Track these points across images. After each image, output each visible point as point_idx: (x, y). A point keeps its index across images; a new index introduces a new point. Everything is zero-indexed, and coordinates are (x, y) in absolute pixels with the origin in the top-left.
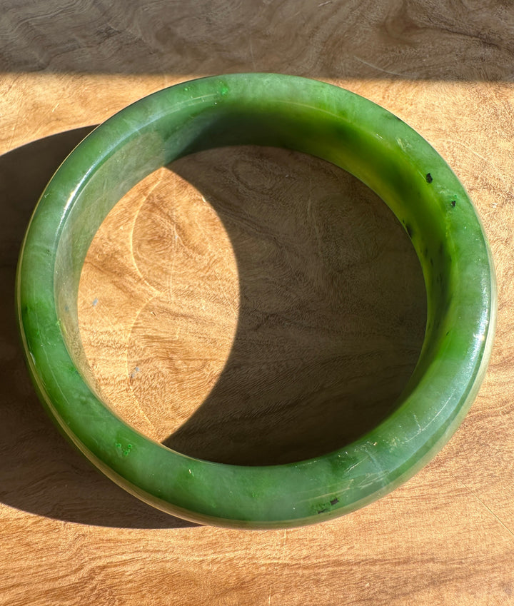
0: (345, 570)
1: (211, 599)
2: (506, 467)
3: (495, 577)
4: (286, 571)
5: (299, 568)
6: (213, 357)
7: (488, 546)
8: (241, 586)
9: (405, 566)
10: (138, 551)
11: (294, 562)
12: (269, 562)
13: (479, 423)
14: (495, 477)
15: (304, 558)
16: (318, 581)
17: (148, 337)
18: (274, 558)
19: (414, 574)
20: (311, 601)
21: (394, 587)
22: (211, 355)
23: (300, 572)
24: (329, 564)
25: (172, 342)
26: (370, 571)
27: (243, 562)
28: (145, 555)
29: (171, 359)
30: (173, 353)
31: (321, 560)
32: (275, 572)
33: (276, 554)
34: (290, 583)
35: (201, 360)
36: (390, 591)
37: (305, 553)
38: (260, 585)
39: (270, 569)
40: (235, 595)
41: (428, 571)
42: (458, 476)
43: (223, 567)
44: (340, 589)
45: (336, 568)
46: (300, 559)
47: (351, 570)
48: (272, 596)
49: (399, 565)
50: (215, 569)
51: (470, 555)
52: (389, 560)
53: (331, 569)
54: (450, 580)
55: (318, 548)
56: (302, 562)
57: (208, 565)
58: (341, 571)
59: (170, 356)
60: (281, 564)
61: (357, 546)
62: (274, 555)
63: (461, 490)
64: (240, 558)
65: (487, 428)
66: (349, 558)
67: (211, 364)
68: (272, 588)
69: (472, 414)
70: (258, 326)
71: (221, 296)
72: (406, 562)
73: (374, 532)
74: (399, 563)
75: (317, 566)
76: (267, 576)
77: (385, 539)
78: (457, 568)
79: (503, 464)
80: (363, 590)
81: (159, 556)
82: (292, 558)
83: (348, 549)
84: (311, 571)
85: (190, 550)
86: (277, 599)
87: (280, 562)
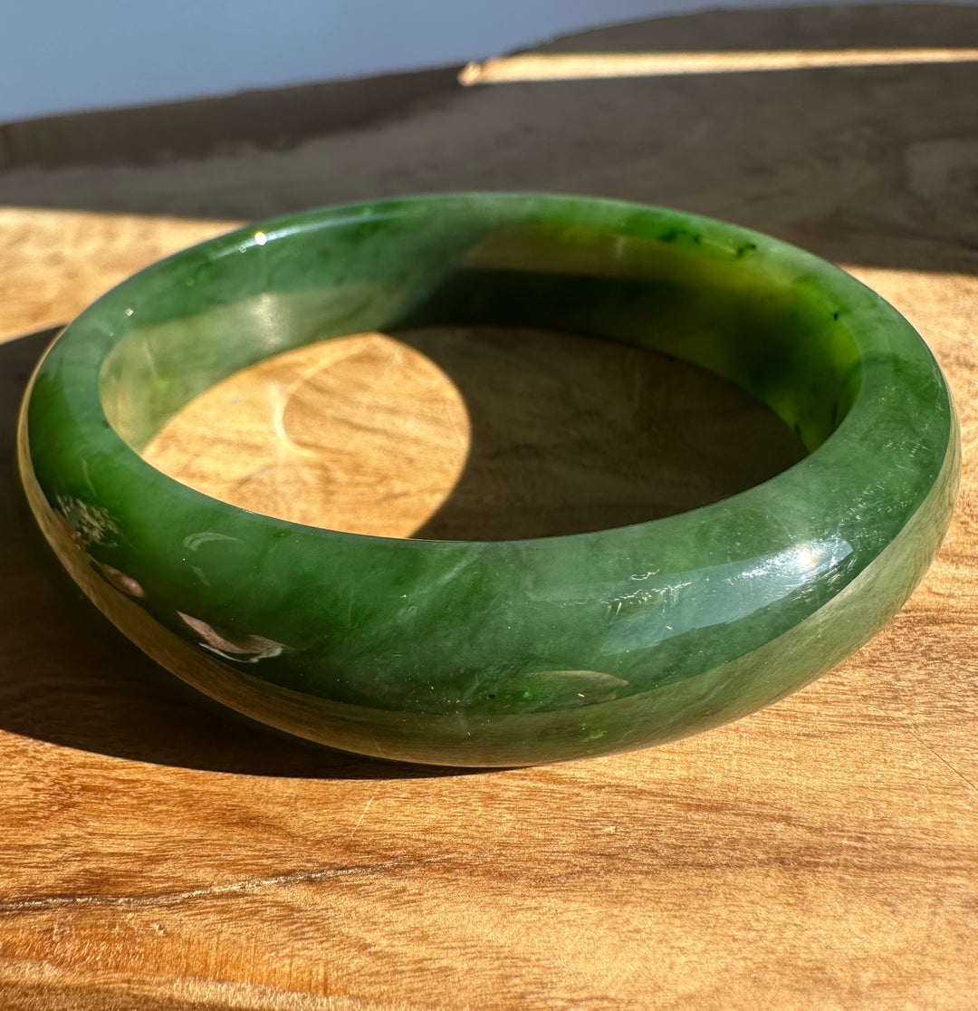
0: (560, 793)
3: (954, 886)
7: (937, 824)
9: (713, 816)
13: (929, 628)
14: (963, 712)
16: (492, 797)
19: (735, 834)
20: (464, 827)
21: (675, 847)
26: (624, 805)
36: (665, 852)
41: (772, 835)
42: (870, 696)
44: (540, 821)
45: (540, 785)
47: (578, 795)
48: (375, 799)
49: (698, 810)
51: (889, 831)
52: (676, 797)
54: (826, 865)
58: (553, 791)
63: (876, 718)
65: (948, 639)
69: (912, 613)
72: (717, 808)
74: (698, 808)
78: (849, 847)
80: (596, 836)
86: (386, 808)
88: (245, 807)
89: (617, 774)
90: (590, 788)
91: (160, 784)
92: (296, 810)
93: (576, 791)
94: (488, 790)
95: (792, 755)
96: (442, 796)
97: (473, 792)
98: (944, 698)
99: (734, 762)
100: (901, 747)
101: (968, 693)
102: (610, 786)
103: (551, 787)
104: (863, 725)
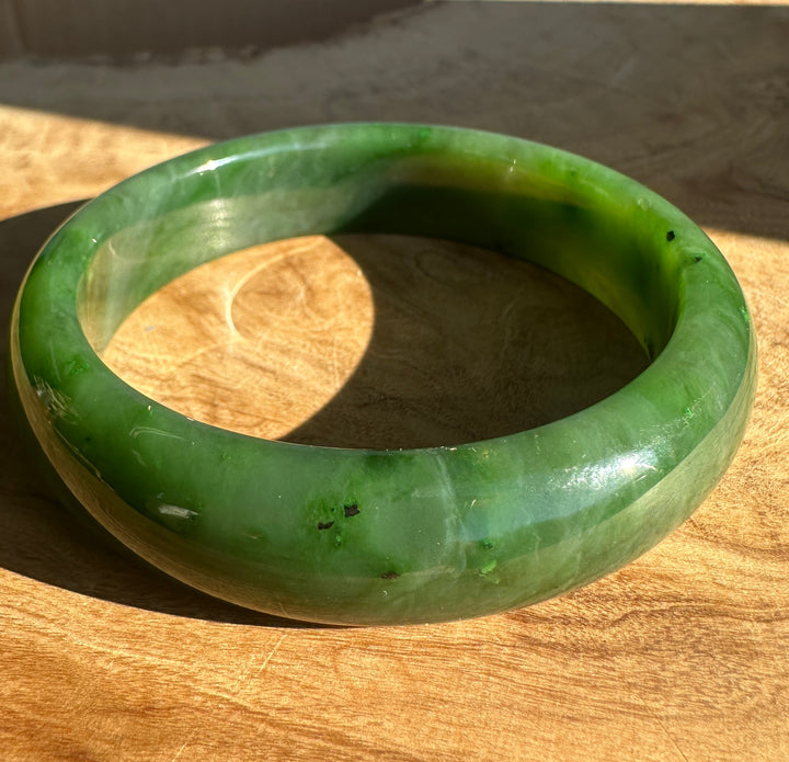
0: (346, 754)
1: (79, 713)
2: (742, 700)
4: (236, 717)
5: (262, 720)
6: (277, 419)
8: (146, 710)
10: (9, 607)
11: (258, 709)
12: (214, 693)
13: (703, 620)
14: (713, 708)
15: (278, 709)
16: (286, 753)
17: (199, 377)
18: (227, 691)
22: (276, 415)
23: (261, 727)
24: (321, 734)
25: (227, 389)
27: (168, 678)
28: (15, 614)
29: (215, 406)
30: (223, 401)
31: (308, 723)
32: (215, 711)
33: (232, 686)
34: (234, 737)
35: (258, 417)
37: (285, 701)
38: (176, 721)
39: (209, 704)
40: (124, 721)
42: (635, 685)
43: (129, 673)
45: (329, 745)
46: (271, 708)
48: (189, 745)
50: (115, 671)
53: (323, 744)
55: (314, 702)
56: (273, 713)
57: (108, 662)
58: (339, 752)
59: (216, 402)
60: (232, 704)
61: (388, 725)
62: (228, 687)
63: (634, 707)
64: (166, 671)
65: (718, 632)
66: (364, 738)
67: (271, 426)
68: (197, 733)
69: (693, 603)
70: (366, 405)
71: (330, 362)
73: (432, 715)
75: (295, 730)
76: (199, 714)
77: (448, 733)
79: (736, 694)
81: (38, 623)
82: (257, 702)
83: (370, 723)
84: (283, 733)
85: (91, 632)
86: (195, 754)
87: (234, 700)
88: (77, 742)
89: (398, 740)
90: (372, 752)
91: (11, 712)
92: (119, 748)
93: (359, 754)
94: (284, 745)
95: (552, 737)
96: (245, 747)
97: (272, 746)
98: (700, 692)
99: (501, 739)
100: (650, 738)
101: (722, 690)
102: (389, 752)
103: (338, 747)
104: (620, 712)
